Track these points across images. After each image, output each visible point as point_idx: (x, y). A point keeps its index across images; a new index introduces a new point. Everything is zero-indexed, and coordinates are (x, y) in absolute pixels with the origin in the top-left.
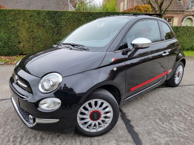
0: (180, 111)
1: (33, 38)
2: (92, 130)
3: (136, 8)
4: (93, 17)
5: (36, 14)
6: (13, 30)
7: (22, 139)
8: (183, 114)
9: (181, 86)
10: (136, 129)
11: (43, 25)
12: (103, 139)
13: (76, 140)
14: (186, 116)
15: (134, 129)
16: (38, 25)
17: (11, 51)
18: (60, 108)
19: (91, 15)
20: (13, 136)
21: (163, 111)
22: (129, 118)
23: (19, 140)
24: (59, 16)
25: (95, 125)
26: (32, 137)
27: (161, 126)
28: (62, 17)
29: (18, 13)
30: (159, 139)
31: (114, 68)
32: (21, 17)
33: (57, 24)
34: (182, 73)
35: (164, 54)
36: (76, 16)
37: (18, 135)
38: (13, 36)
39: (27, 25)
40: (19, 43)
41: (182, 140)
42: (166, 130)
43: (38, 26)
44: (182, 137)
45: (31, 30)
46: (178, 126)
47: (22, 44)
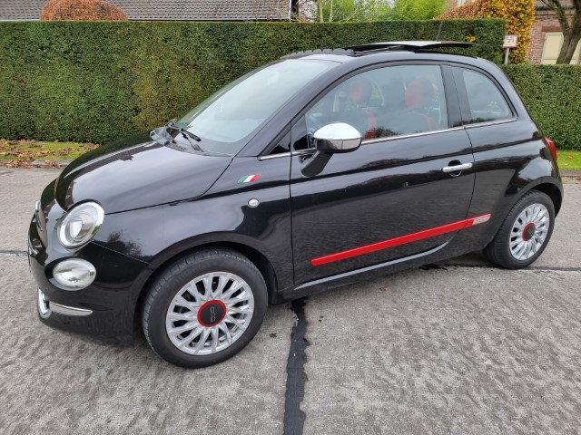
0: (472, 340)
1: (169, 100)
2: (201, 349)
3: (481, 6)
4: (334, 39)
5: (178, 34)
6: (121, 77)
7: (41, 345)
8: (476, 348)
9: (537, 268)
10: (311, 367)
11: (195, 65)
12: (212, 375)
13: (151, 365)
14: (482, 355)
15: (306, 366)
16: (182, 65)
17: (115, 132)
18: (93, 284)
19: (329, 33)
20: (27, 336)
21: (421, 331)
22: (311, 336)
23: (34, 345)
24: (238, 37)
25: (210, 338)
26: (64, 344)
27: (383, 369)
28: (247, 41)
29: (136, 33)
30: (354, 400)
31: (251, 202)
32: (142, 42)
33: (233, 61)
34: (545, 228)
35: (447, 169)
36: (285, 34)
37: (38, 336)
38: (121, 93)
39: (156, 65)
40: (138, 111)
41: (418, 413)
42: (392, 382)
43: (183, 67)
44: (425, 407)
45: (164, 77)
46: (432, 376)
47: (142, 116)
